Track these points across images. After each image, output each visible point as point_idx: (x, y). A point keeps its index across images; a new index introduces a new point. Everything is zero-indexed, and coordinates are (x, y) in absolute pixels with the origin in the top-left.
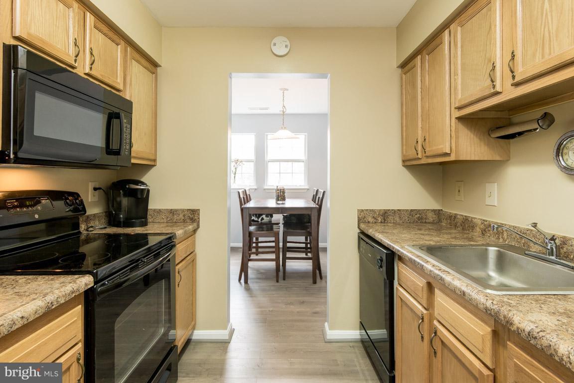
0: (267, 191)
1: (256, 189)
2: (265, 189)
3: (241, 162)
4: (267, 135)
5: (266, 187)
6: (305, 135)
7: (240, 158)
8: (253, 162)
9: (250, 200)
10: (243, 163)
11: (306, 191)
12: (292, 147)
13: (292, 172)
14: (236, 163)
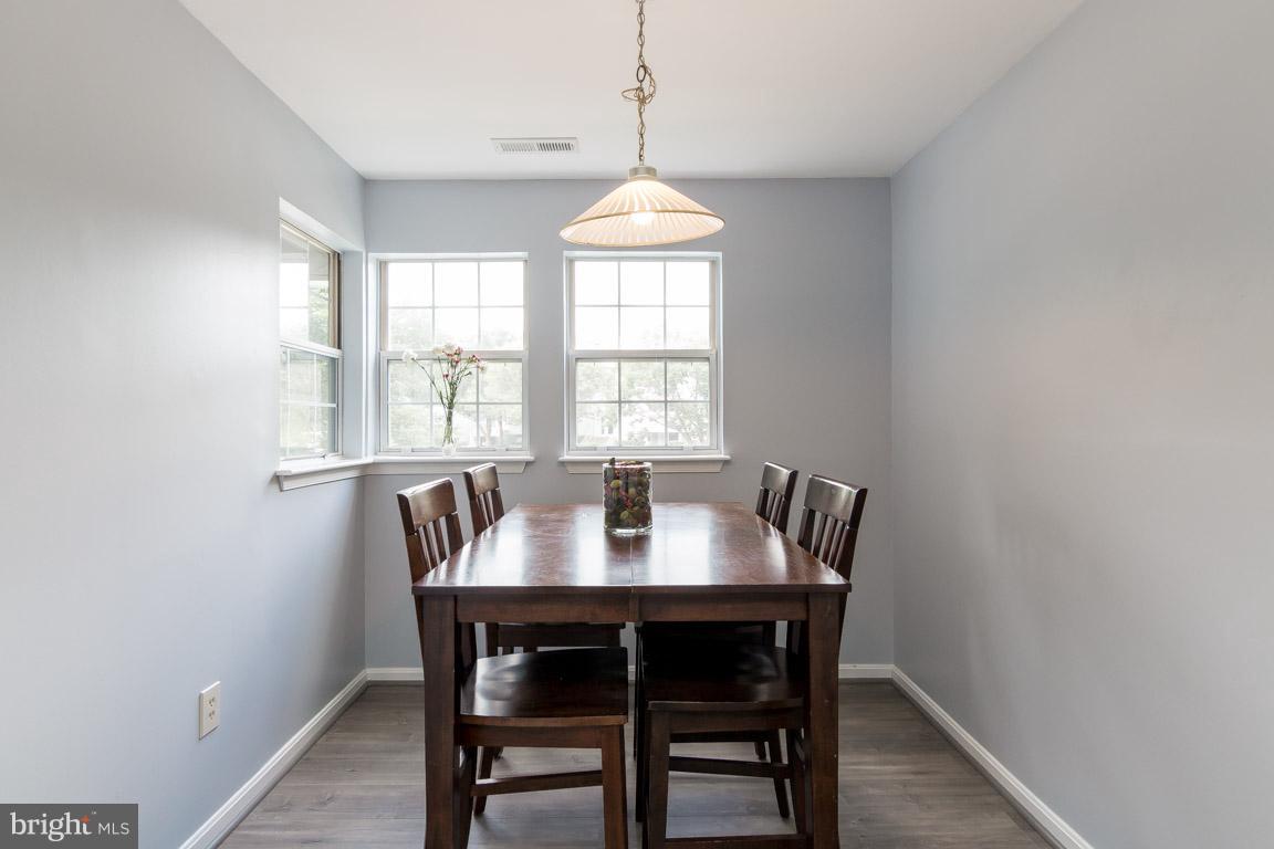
0: (571, 470)
1: (528, 463)
2: (563, 463)
3: (472, 359)
4: (571, 261)
5: (566, 457)
6: (713, 263)
7: (469, 345)
8: (519, 360)
9: (499, 513)
10: (482, 364)
11: (717, 468)
12: (665, 306)
13: (663, 399)
14: (454, 364)
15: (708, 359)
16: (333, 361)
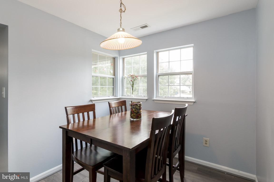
0: (155, 102)
1: (147, 100)
2: (154, 100)
3: (136, 77)
4: (157, 52)
6: (193, 47)
8: (146, 76)
11: (192, 104)
12: (181, 61)
13: (179, 85)
14: (133, 78)
15: (192, 74)
16: (113, 78)
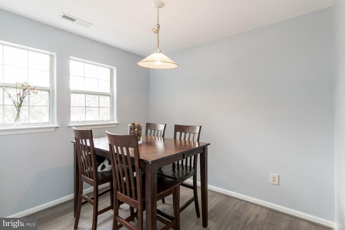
3: (33, 89)
5: (70, 125)
12: (98, 79)
13: (98, 106)
14: (24, 90)
15: (110, 96)
